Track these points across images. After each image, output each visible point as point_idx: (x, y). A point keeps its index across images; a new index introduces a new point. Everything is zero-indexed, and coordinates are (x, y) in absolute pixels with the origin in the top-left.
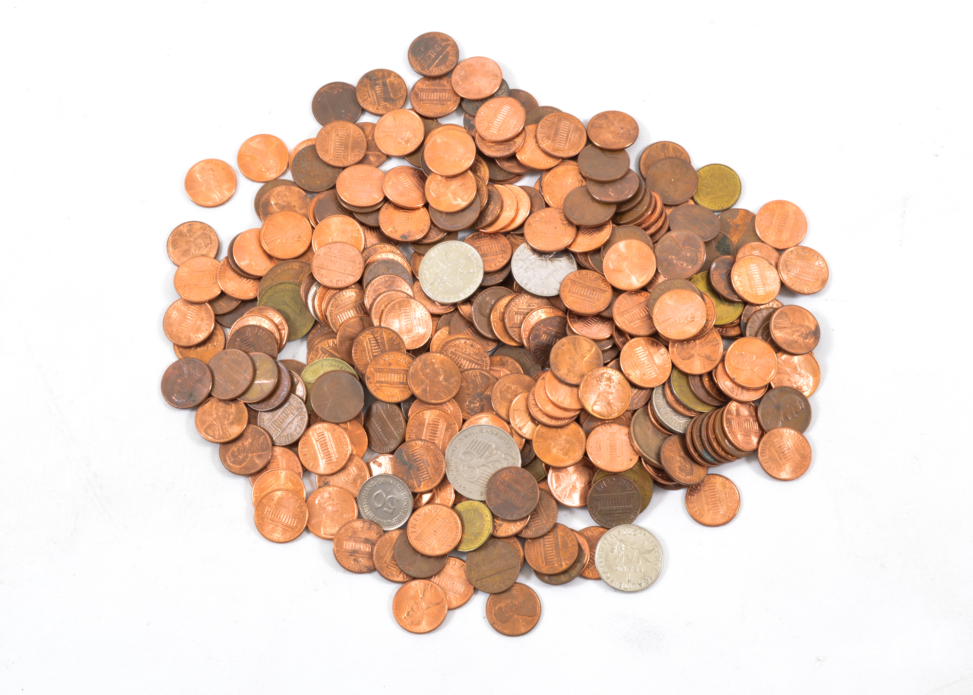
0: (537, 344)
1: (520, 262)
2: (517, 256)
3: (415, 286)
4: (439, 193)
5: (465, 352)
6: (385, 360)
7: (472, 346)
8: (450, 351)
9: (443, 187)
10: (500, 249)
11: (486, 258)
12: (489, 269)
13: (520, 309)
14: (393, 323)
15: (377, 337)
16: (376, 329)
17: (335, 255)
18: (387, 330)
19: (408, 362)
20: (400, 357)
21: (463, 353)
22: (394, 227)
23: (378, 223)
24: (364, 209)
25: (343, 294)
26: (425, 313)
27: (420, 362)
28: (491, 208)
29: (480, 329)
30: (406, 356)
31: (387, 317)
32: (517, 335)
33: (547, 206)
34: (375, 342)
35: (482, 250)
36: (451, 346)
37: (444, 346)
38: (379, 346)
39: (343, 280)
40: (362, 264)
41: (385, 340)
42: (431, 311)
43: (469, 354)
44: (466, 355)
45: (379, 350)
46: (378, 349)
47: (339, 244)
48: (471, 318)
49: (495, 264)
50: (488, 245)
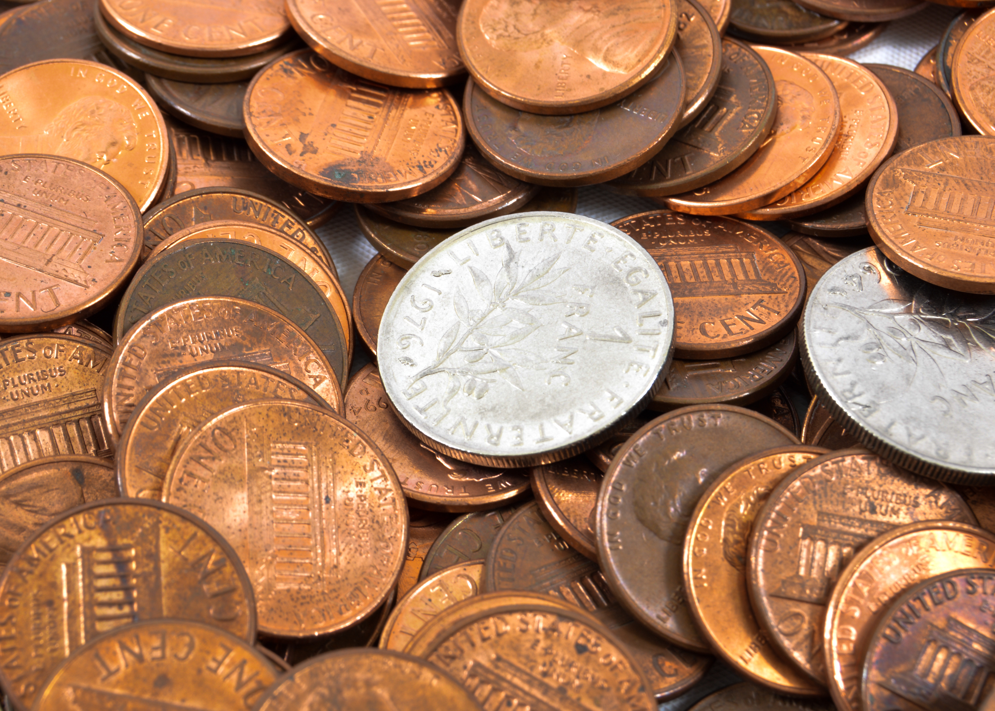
0: (902, 689)
1: (843, 315)
2: (833, 290)
3: (359, 382)
4: (516, 34)
5: (545, 674)
6: (140, 658)
7: (581, 649)
8: (471, 663)
9: (535, 14)
10: (753, 277)
11: (687, 300)
12: (695, 339)
13: (830, 515)
14: (219, 499)
15: (128, 547)
16: (129, 509)
17: (23, 202)
18: (179, 524)
19: (252, 685)
20: (220, 653)
21: (531, 680)
22: (303, 137)
23: (242, 120)
24: (193, 63)
25: (15, 352)
26: (378, 483)
27: (311, 689)
28: (730, 116)
29: (630, 587)
30: (247, 655)
31: (193, 467)
32: (801, 636)
33: (967, 129)
34: (111, 569)
35: (674, 269)
36: (477, 640)
37: (444, 637)
38: (128, 590)
39: (29, 294)
40: (131, 245)
41: (164, 567)
42: (410, 486)
43: (562, 690)
44: (546, 689)
45: (126, 610)
46: (120, 605)
47: (52, 164)
48: (591, 537)
49: (726, 326)
50: (702, 256)
